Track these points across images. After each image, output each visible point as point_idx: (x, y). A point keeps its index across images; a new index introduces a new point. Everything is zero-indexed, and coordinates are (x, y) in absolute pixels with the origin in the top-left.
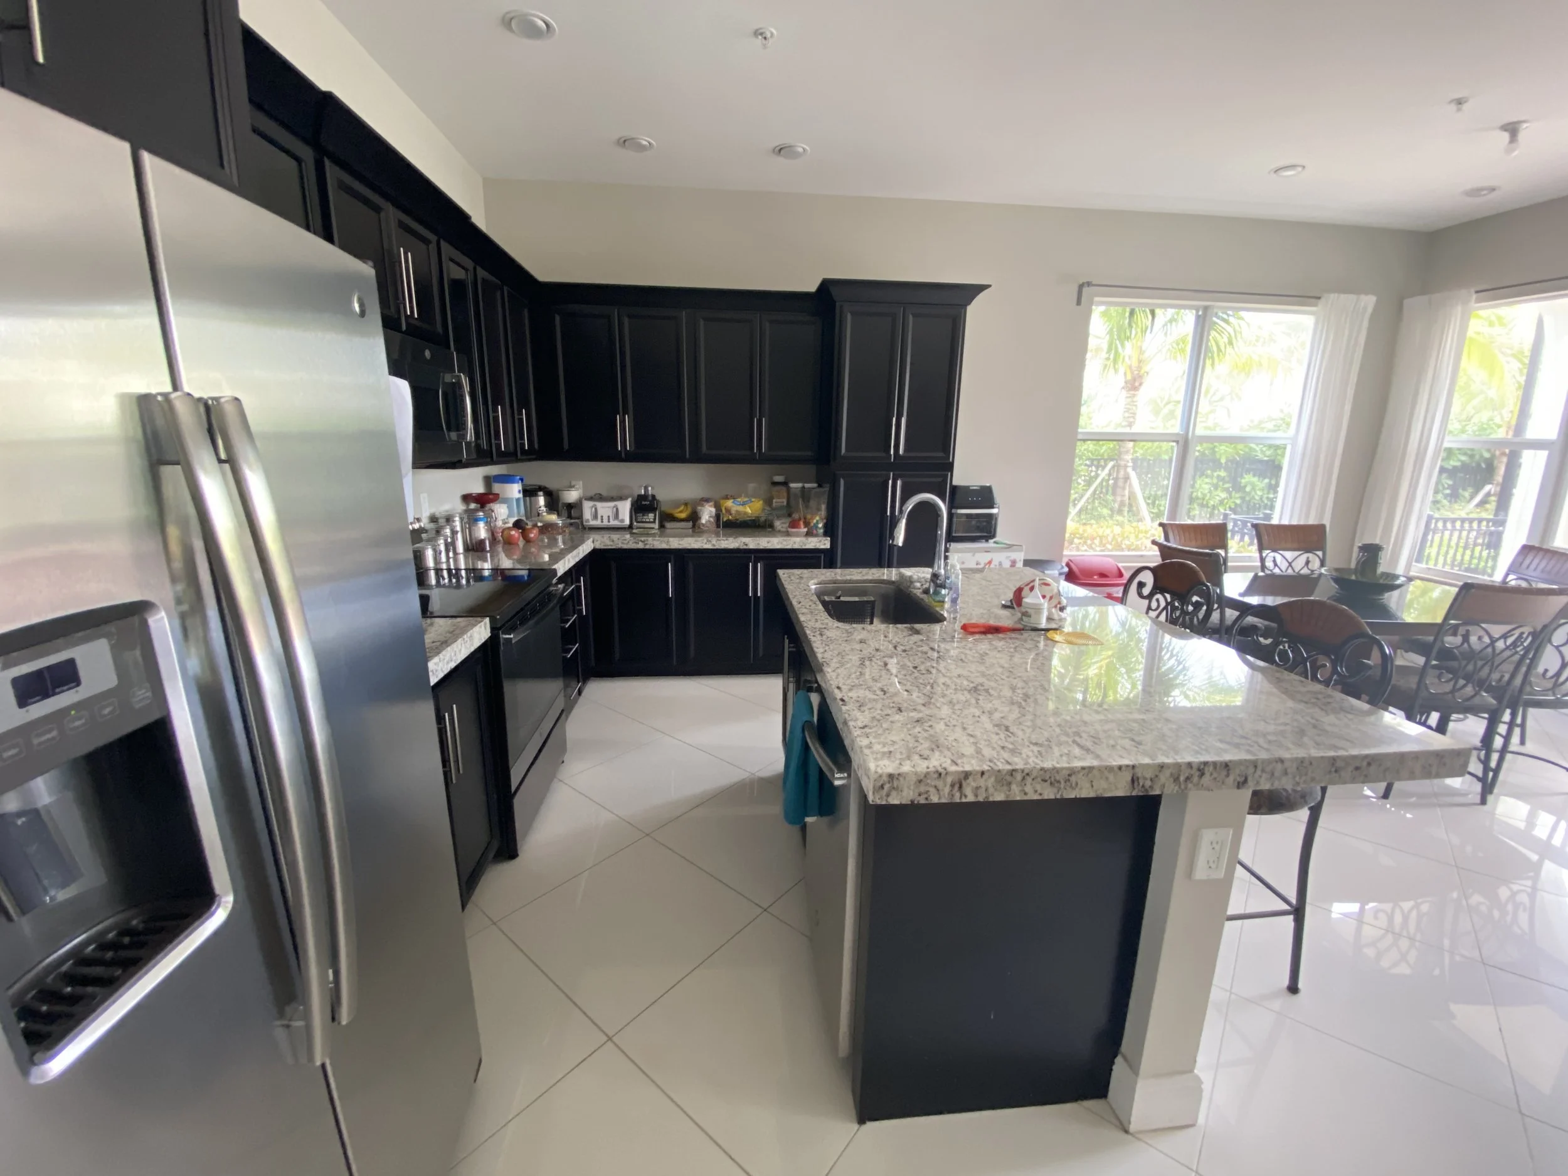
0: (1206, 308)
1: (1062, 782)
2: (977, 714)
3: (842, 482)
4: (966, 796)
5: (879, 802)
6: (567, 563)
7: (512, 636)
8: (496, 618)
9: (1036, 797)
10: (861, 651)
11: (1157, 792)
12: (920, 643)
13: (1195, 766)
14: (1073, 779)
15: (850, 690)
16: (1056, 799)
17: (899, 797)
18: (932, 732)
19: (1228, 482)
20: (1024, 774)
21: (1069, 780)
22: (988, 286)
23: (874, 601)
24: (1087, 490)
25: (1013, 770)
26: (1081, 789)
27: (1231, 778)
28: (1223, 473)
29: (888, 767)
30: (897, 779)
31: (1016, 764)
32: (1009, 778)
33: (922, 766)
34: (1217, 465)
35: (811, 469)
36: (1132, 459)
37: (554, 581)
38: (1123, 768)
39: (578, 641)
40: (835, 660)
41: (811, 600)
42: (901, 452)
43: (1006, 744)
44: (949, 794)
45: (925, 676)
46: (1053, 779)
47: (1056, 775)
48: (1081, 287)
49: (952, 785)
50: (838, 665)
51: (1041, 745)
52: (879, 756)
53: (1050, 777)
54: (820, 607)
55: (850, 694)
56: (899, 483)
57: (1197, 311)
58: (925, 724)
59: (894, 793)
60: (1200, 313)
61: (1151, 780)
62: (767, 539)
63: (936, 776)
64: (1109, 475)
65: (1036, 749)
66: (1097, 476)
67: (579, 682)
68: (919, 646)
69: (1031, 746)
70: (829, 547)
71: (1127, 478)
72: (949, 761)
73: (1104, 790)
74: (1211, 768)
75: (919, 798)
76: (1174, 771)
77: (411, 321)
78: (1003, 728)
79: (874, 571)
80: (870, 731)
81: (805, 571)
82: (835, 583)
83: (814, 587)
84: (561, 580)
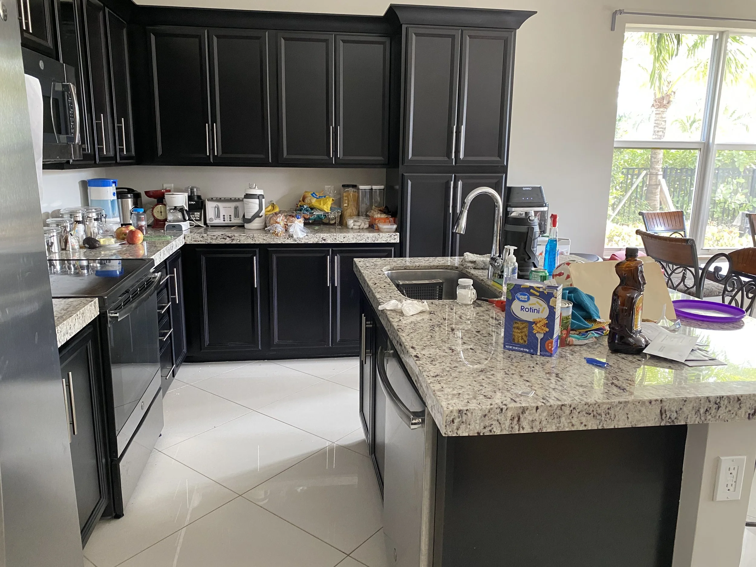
0: (722, 33)
1: (603, 416)
2: (531, 366)
3: (410, 182)
4: (523, 428)
5: (450, 434)
6: (162, 254)
7: (118, 315)
8: (104, 299)
9: (582, 428)
10: (431, 320)
11: (683, 423)
12: (482, 314)
13: (713, 400)
14: (612, 412)
15: (423, 349)
16: (598, 430)
17: (467, 430)
18: (494, 379)
19: (747, 188)
20: (572, 408)
21: (609, 413)
22: (536, 12)
23: (442, 283)
24: (623, 196)
25: (562, 405)
26: (618, 421)
27: (743, 410)
28: (742, 181)
29: (458, 404)
30: (465, 414)
31: (565, 400)
32: (558, 412)
33: (486, 405)
34: (736, 173)
35: (382, 172)
36: (662, 168)
37: (152, 270)
38: (653, 403)
39: (172, 326)
40: (408, 327)
41: (385, 282)
42: (462, 156)
43: (557, 387)
44: (509, 427)
45: (487, 338)
46: (595, 413)
47: (598, 409)
48: (615, 14)
49: (512, 419)
50: (412, 331)
51: (585, 387)
52: (450, 397)
53: (593, 411)
54: (394, 287)
55: (423, 352)
56: (460, 183)
57: (715, 35)
58: (488, 373)
59: (463, 426)
60: (717, 37)
61: (676, 412)
62: (343, 235)
63: (499, 410)
64: (643, 182)
65: (581, 389)
66: (632, 184)
67: (173, 365)
68: (480, 316)
69: (577, 387)
70: (398, 242)
71: (658, 184)
72: (509, 400)
73: (638, 421)
74: (726, 402)
75: (485, 431)
76: (695, 405)
77: (26, 35)
78: (554, 375)
79: (439, 258)
80: (442, 379)
81: (379, 259)
82: (405, 269)
83: (386, 272)
84: (157, 270)
